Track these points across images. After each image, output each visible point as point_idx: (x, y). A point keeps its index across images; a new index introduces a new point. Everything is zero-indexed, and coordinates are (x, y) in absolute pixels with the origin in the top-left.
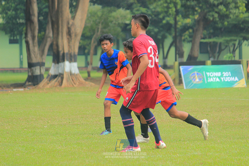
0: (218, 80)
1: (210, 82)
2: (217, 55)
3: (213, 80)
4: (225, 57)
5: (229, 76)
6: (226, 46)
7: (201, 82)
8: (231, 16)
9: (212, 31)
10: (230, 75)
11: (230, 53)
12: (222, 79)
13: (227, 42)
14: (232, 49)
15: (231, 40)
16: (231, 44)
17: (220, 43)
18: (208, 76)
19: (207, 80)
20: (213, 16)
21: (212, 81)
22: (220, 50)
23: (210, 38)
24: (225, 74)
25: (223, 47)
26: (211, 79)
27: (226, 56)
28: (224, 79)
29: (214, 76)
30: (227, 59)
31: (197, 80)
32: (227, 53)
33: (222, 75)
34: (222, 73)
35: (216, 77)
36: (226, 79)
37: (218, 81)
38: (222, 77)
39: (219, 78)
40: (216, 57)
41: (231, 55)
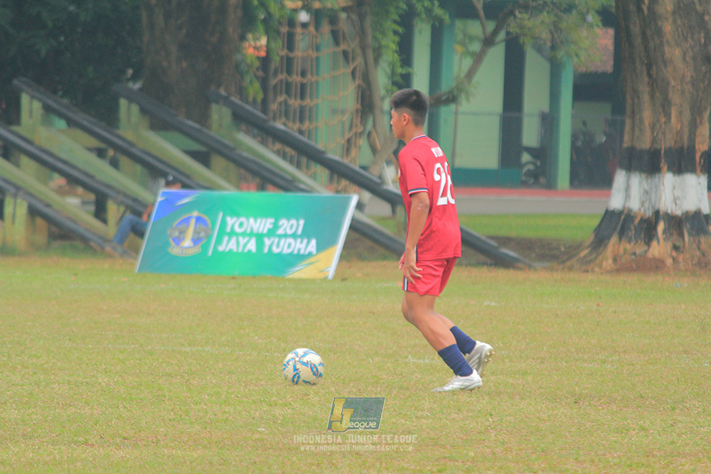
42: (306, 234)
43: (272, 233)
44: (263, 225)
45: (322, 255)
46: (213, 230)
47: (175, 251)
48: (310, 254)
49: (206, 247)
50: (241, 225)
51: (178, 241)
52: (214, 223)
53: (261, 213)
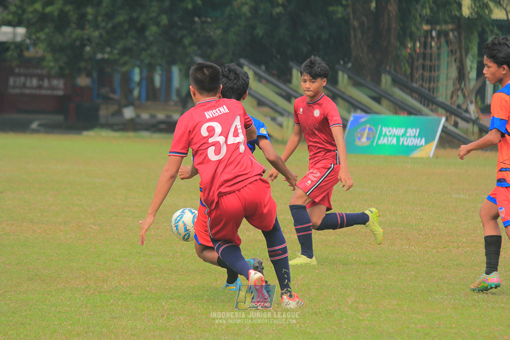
18: (384, 133)
21: (384, 144)
26: (386, 139)
29: (393, 134)
36: (407, 141)
37: (393, 144)
38: (402, 137)
42: (420, 136)
43: (404, 135)
44: (400, 131)
45: (428, 146)
46: (376, 133)
47: (358, 143)
48: (422, 146)
49: (373, 142)
50: (389, 131)
51: (359, 139)
52: (377, 131)
53: (398, 126)
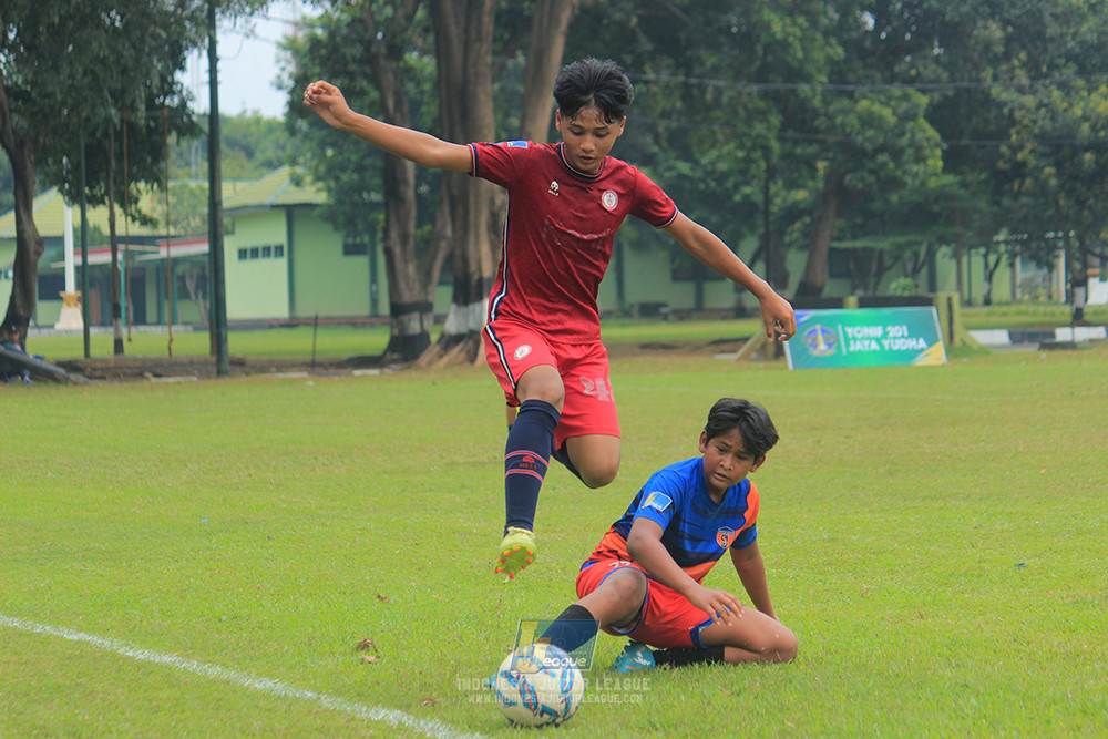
0: (874, 346)
1: (854, 352)
2: (872, 281)
3: (863, 346)
4: (893, 286)
5: (903, 336)
6: (897, 259)
7: (832, 351)
8: (908, 179)
9: (859, 220)
10: (906, 334)
11: (906, 276)
12: (886, 343)
13: (900, 247)
14: (910, 266)
15: (908, 244)
16: (908, 254)
17: (881, 253)
19: (847, 345)
20: (863, 179)
22: (882, 270)
23: (854, 237)
24: (894, 331)
25: (888, 261)
27: (897, 285)
28: (890, 345)
30: (899, 293)
31: (822, 347)
32: (898, 277)
33: (885, 335)
34: (884, 329)
35: (870, 338)
39: (878, 340)
40: (871, 286)
41: (909, 281)
